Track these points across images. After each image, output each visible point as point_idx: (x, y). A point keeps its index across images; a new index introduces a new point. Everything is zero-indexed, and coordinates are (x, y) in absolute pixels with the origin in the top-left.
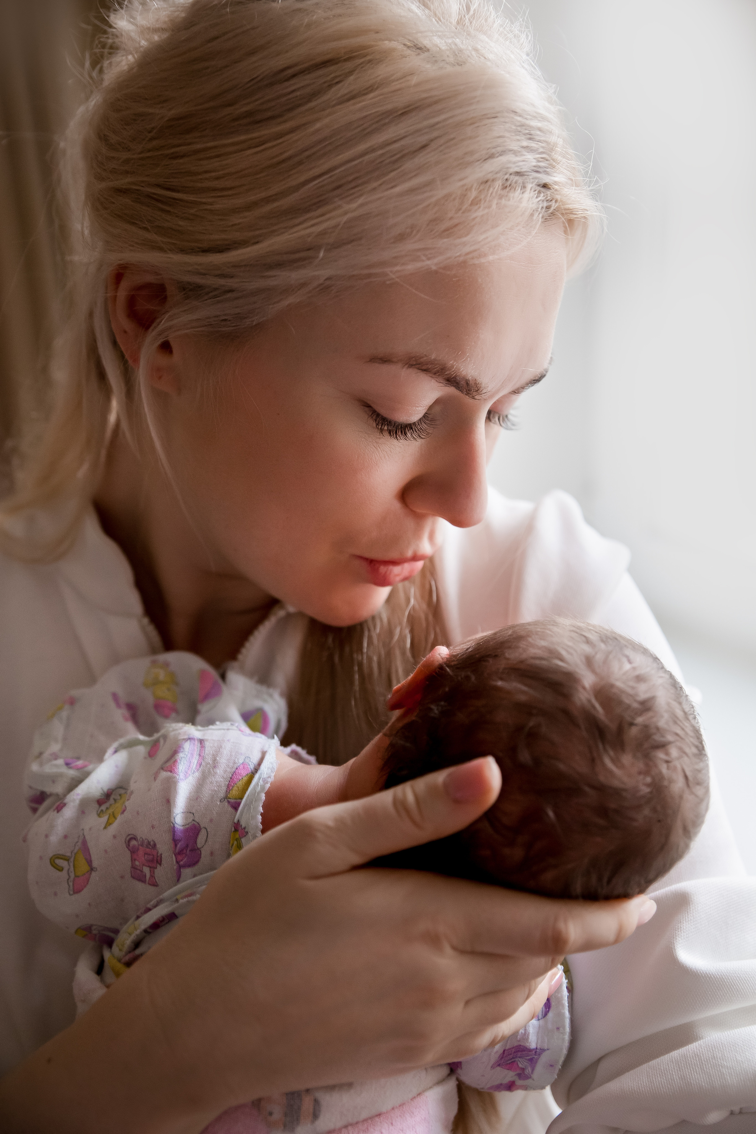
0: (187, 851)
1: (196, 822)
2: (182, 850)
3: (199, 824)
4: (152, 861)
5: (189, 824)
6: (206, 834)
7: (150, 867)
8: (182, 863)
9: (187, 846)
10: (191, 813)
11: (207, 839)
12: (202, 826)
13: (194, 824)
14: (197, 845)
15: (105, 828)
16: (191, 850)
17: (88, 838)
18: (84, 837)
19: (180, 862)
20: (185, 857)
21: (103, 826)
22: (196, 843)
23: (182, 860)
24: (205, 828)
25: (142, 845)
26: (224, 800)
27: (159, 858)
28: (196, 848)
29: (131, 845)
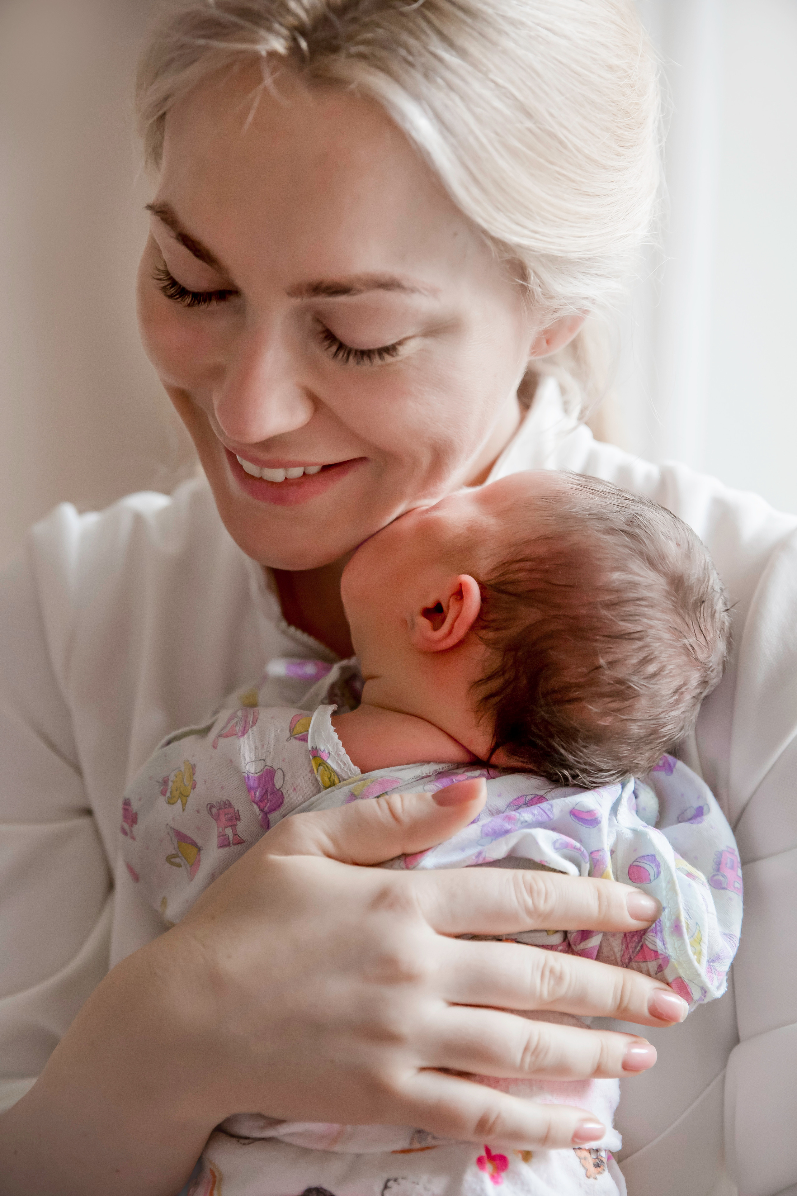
0: (267, 796)
1: (269, 766)
2: (263, 796)
3: (272, 767)
4: (231, 819)
5: (262, 770)
6: (282, 773)
7: (231, 826)
8: (266, 809)
9: (266, 791)
10: (261, 760)
11: (284, 777)
12: (276, 768)
13: (267, 769)
14: (275, 787)
15: (183, 810)
16: (272, 794)
17: (177, 828)
18: (174, 829)
19: (264, 809)
20: (268, 802)
21: (181, 810)
22: (274, 785)
23: (265, 807)
24: (280, 769)
25: (220, 808)
26: (291, 738)
27: (237, 814)
28: (276, 790)
29: (214, 814)
